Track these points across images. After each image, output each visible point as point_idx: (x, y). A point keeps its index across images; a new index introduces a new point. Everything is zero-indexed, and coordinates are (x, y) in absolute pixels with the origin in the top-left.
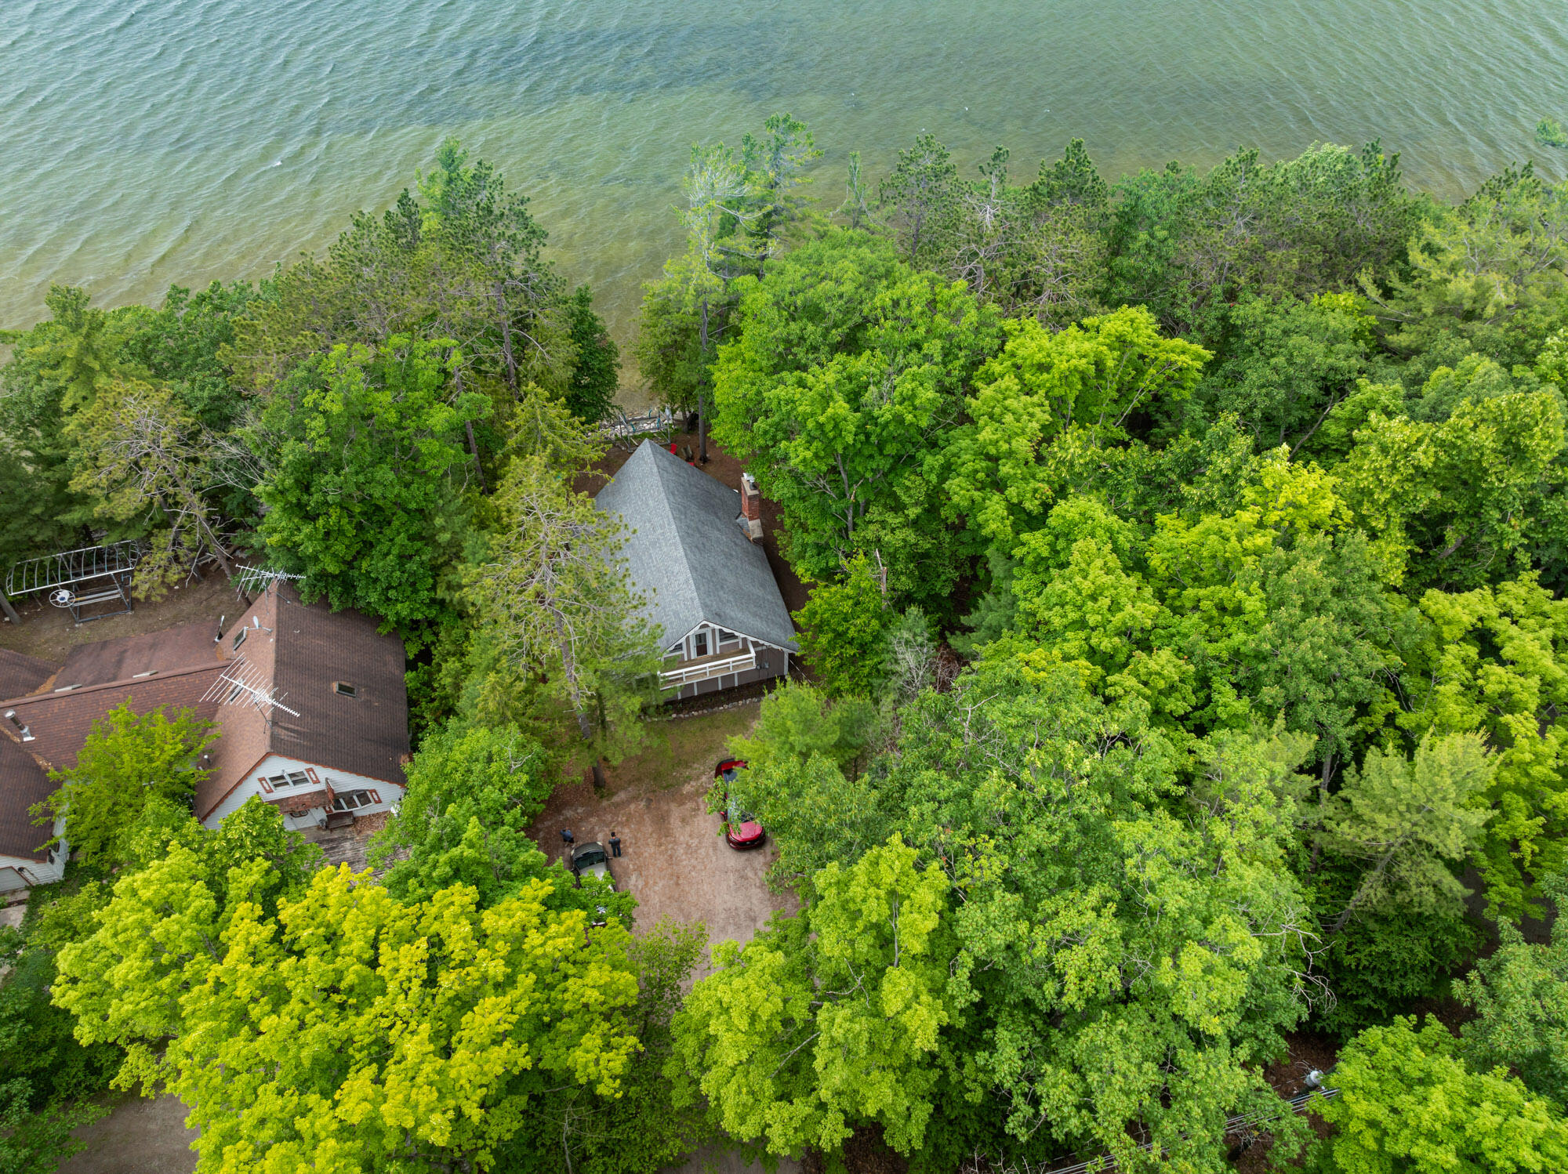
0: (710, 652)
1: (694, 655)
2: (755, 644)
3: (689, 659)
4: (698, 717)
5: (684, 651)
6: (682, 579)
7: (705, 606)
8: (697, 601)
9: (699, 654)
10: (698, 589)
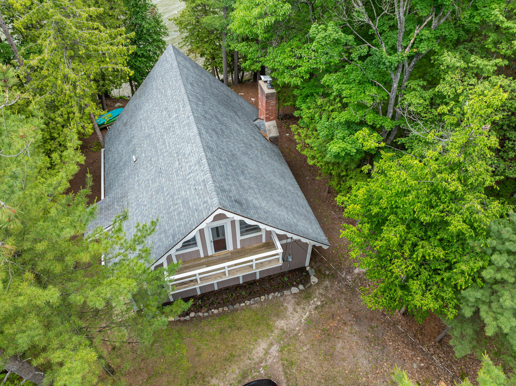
0: (230, 247)
1: (211, 251)
2: (280, 237)
3: (206, 256)
4: (219, 315)
5: (199, 247)
6: (193, 160)
7: (221, 190)
8: (210, 185)
9: (216, 249)
10: (212, 170)
